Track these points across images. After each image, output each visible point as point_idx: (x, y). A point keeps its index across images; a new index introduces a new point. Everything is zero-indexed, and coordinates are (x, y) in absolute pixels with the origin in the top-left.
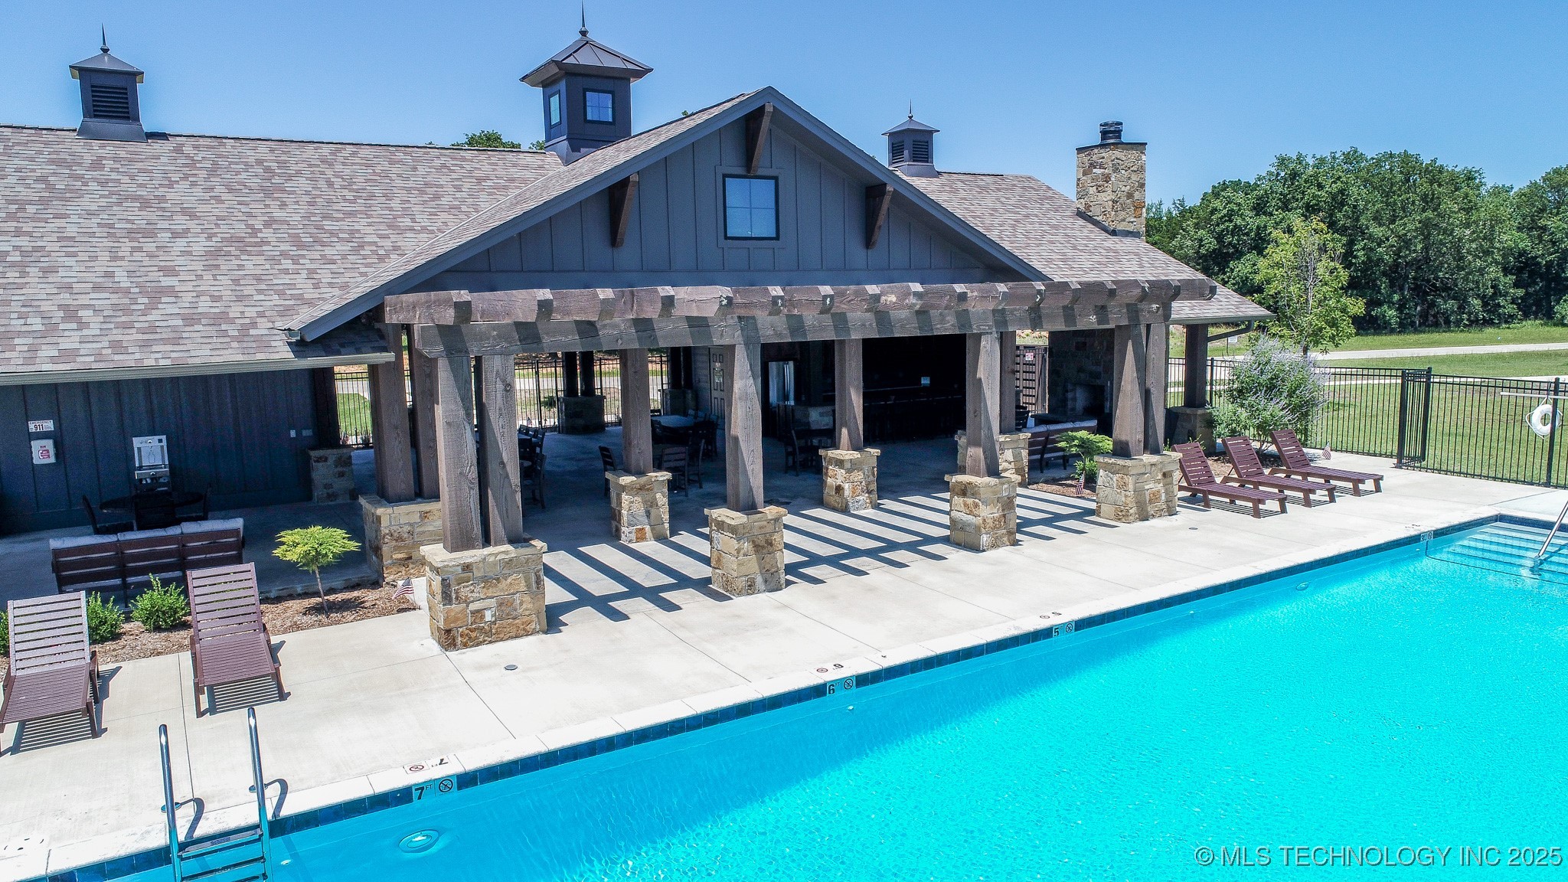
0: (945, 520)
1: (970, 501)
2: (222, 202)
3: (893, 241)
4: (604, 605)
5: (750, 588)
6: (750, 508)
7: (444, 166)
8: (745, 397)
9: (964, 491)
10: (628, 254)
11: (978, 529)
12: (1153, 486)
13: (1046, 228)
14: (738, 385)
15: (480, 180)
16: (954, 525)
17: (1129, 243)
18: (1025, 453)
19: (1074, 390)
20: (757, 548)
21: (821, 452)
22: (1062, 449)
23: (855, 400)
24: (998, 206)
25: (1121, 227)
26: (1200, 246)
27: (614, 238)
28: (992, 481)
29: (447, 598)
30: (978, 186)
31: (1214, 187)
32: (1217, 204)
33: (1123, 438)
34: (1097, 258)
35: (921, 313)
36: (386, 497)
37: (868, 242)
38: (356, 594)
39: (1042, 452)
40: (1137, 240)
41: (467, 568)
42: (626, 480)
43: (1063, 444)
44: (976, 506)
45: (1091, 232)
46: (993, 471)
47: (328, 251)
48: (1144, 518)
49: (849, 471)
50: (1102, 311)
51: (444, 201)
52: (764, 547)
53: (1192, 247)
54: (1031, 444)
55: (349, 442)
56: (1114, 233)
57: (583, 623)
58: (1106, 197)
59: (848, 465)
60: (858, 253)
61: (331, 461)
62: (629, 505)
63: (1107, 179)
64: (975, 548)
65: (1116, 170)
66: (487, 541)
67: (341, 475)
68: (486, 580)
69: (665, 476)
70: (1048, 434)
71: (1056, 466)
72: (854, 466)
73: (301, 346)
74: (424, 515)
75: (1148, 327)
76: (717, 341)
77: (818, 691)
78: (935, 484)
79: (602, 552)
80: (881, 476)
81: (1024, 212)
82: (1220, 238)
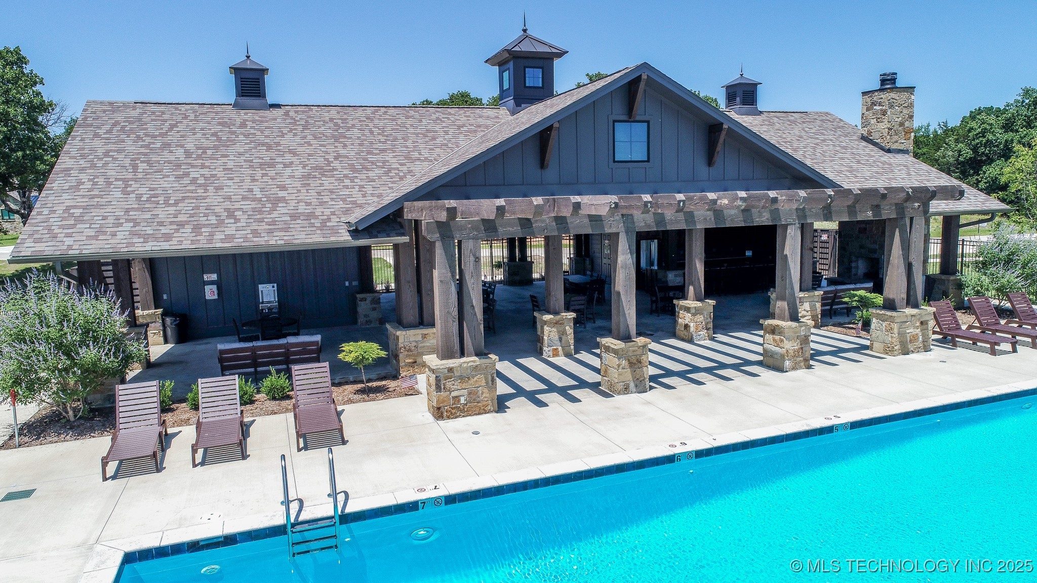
0: (760, 349)
1: (777, 337)
2: (311, 145)
3: (727, 161)
4: (532, 397)
5: (626, 390)
6: (627, 338)
7: (438, 119)
8: (625, 266)
9: (773, 331)
10: (551, 173)
11: (782, 356)
12: (913, 330)
13: (838, 148)
14: (620, 259)
15: (459, 127)
16: (766, 353)
17: (900, 158)
18: (818, 305)
19: (857, 261)
20: (631, 364)
21: (675, 302)
22: (846, 303)
23: (699, 268)
24: (803, 134)
25: (894, 147)
26: (959, 155)
27: (542, 164)
28: (794, 324)
29: (438, 388)
30: (789, 121)
31: (971, 112)
32: (973, 124)
33: (891, 296)
34: (875, 169)
35: (746, 211)
36: (402, 324)
37: (710, 162)
38: (384, 383)
39: (832, 304)
40: (906, 156)
41: (450, 370)
42: (547, 317)
43: (846, 300)
44: (782, 341)
45: (872, 150)
46: (794, 317)
47: (371, 174)
48: (906, 352)
49: (694, 315)
50: (876, 208)
51: (438, 141)
52: (635, 364)
53: (953, 156)
54: (823, 299)
55: (378, 289)
56: (889, 151)
57: (519, 408)
58: (883, 126)
59: (693, 311)
60: (703, 170)
61: (369, 299)
62: (549, 334)
63: (884, 113)
64: (780, 369)
65: (891, 107)
66: (462, 354)
67: (374, 309)
68: (461, 378)
69: (571, 315)
70: (836, 291)
71: (841, 314)
72: (698, 312)
73: (355, 233)
74: (424, 336)
75: (912, 219)
76: (608, 230)
77: (670, 459)
78: (753, 325)
79: (531, 363)
80: (715, 318)
81: (822, 137)
82: (975, 149)
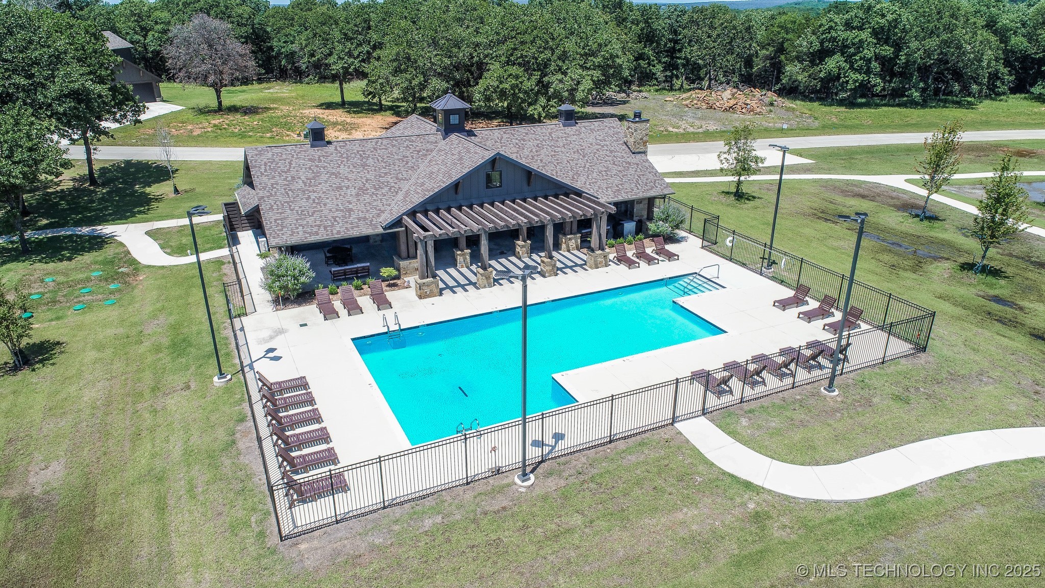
3: (536, 183)
4: (451, 289)
5: (485, 287)
8: (484, 244)
10: (460, 197)
11: (545, 272)
12: (600, 259)
16: (541, 269)
20: (486, 278)
25: (637, 150)
27: (456, 193)
29: (420, 289)
33: (593, 247)
36: (401, 258)
37: (529, 184)
38: (395, 281)
40: (643, 155)
41: (424, 283)
42: (459, 252)
44: (545, 266)
45: (626, 152)
46: (550, 257)
47: (383, 191)
49: (522, 247)
52: (488, 278)
56: (634, 153)
57: (447, 293)
58: (632, 140)
60: (525, 188)
62: (460, 259)
63: (633, 134)
64: (544, 276)
65: (636, 131)
66: (428, 278)
68: (427, 286)
69: (469, 251)
72: (524, 246)
73: (385, 229)
74: (410, 263)
75: (601, 217)
79: (452, 271)
80: (531, 248)
